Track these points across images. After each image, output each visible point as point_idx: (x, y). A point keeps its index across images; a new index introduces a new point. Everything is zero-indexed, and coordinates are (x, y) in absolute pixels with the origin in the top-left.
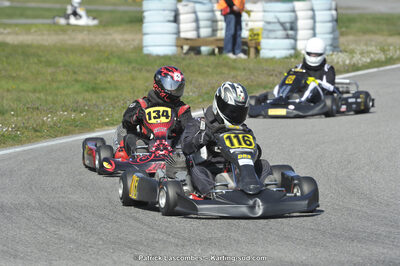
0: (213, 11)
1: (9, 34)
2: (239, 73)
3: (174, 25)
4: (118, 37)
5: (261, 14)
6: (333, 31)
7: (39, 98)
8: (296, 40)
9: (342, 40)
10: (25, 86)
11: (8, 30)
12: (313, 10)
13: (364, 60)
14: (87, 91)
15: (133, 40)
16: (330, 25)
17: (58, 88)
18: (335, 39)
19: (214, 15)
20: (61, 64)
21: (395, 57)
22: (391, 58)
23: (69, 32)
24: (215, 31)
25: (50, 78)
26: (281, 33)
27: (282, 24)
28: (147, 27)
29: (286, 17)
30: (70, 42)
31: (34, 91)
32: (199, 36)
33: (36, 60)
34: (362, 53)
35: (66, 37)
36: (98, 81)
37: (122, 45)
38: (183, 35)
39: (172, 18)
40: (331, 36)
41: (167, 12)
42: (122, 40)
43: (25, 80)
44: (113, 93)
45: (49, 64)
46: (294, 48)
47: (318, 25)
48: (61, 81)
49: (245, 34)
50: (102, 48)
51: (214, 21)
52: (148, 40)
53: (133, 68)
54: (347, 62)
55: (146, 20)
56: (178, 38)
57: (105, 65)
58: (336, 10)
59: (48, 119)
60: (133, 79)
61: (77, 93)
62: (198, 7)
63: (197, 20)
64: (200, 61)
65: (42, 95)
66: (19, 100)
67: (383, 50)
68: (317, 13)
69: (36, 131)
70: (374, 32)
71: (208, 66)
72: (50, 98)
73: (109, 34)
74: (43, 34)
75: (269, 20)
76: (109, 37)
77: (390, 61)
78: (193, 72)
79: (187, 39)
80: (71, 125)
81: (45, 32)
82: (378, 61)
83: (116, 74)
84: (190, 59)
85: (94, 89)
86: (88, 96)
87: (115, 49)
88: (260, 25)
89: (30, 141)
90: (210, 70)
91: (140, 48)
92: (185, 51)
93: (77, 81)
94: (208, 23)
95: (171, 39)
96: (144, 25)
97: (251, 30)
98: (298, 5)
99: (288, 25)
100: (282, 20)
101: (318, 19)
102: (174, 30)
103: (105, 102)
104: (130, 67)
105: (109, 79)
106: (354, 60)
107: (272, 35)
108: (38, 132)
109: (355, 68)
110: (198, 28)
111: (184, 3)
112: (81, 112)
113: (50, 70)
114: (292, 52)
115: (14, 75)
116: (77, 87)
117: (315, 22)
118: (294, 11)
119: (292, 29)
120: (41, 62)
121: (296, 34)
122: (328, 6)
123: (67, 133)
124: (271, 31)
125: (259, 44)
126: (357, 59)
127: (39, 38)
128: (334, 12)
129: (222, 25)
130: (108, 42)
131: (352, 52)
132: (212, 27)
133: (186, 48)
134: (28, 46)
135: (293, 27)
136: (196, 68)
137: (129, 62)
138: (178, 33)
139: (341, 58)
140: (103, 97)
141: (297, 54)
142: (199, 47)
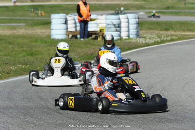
2: (96, 47)
3: (65, 25)
4: (39, 31)
5: (105, 20)
6: (137, 29)
7: (7, 59)
8: (120, 32)
9: (141, 32)
10: (1, 53)
12: (128, 19)
13: (151, 41)
14: (29, 55)
15: (46, 32)
16: (136, 25)
17: (15, 54)
18: (138, 32)
20: (15, 43)
21: (165, 40)
22: (163, 40)
23: (17, 29)
25: (11, 50)
26: (114, 29)
27: (114, 25)
28: (53, 26)
29: (116, 22)
30: (17, 34)
31: (5, 55)
32: (76, 30)
34: (150, 38)
35: (15, 31)
36: (33, 51)
37: (41, 34)
38: (69, 30)
39: (64, 22)
40: (136, 30)
41: (62, 20)
42: (40, 33)
44: (40, 56)
45: (10, 43)
46: (120, 36)
47: (130, 25)
48: (16, 51)
50: (32, 36)
52: (53, 32)
53: (48, 45)
54: (144, 42)
55: (52, 23)
56: (67, 31)
57: (35, 43)
58: (138, 19)
59: (13, 68)
60: (48, 50)
61: (24, 56)
62: (76, 17)
63: (75, 23)
64: (78, 42)
65: (9, 57)
67: (159, 37)
68: (130, 20)
69: (8, 73)
70: (154, 29)
71: (82, 44)
72: (12, 59)
73: (35, 30)
74: (5, 30)
75: (108, 23)
76: (34, 31)
77: (162, 42)
78: (75, 46)
79: (71, 32)
80: (23, 71)
81: (6, 29)
82: (157, 42)
83: (41, 48)
84: (73, 41)
85: (32, 55)
86: (29, 57)
87: (38, 37)
88: (104, 25)
89: (6, 78)
90: (83, 45)
91: (49, 36)
92: (70, 37)
93: (23, 51)
95: (64, 32)
96: (52, 25)
97: (100, 28)
98: (121, 16)
99: (117, 26)
100: (114, 23)
101: (130, 22)
102: (65, 28)
103: (37, 60)
105: (38, 50)
106: (147, 41)
107: (110, 30)
108: (9, 74)
109: (148, 45)
110: (76, 27)
111: (69, 15)
112: (27, 65)
113: (10, 46)
114: (119, 37)
116: (24, 53)
117: (129, 24)
118: (119, 19)
119: (119, 27)
120: (7, 43)
121: (120, 30)
122: (135, 17)
123: (22, 74)
124: (109, 28)
125: (104, 34)
126: (148, 41)
127: (4, 32)
128: (137, 20)
130: (34, 33)
131: (145, 38)
133: (70, 36)
135: (119, 26)
136: (76, 45)
137: (46, 42)
138: (67, 29)
139: (141, 41)
140: (36, 58)
141: (121, 39)
142: (77, 35)
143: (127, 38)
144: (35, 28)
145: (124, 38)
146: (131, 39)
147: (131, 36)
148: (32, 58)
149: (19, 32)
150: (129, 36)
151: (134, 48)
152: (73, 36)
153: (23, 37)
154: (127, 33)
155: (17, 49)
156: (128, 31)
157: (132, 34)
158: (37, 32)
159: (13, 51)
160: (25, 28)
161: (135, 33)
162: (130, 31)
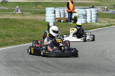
0: (64, 11)
1: (10, 16)
3: (54, 14)
4: (38, 17)
6: (96, 17)
7: (20, 33)
8: (86, 19)
9: (98, 19)
10: (16, 30)
11: (9, 15)
12: (91, 11)
13: (104, 25)
15: (42, 18)
16: (95, 15)
17: (24, 30)
18: (97, 19)
19: (65, 12)
20: (24, 24)
21: (112, 24)
22: (111, 24)
23: (25, 16)
24: (65, 16)
25: (22, 28)
26: (83, 17)
27: (83, 15)
28: (47, 15)
29: (84, 13)
31: (18, 31)
32: (60, 17)
33: (18, 23)
34: (104, 23)
35: (24, 17)
36: (35, 29)
37: (39, 19)
38: (56, 17)
39: (53, 13)
41: (52, 11)
43: (16, 28)
44: (39, 32)
45: (21, 24)
46: (86, 21)
48: (25, 29)
49: (73, 17)
50: (34, 20)
51: (65, 13)
52: (47, 18)
53: (44, 25)
54: (100, 25)
55: (46, 13)
56: (55, 18)
57: (36, 24)
59: (23, 38)
60: (44, 28)
61: (29, 32)
62: (61, 10)
63: (60, 13)
64: (61, 24)
65: (21, 32)
66: (15, 33)
67: (109, 22)
69: (20, 41)
70: (106, 17)
71: (63, 25)
72: (23, 33)
74: (18, 16)
75: (79, 13)
77: (111, 25)
78: (60, 27)
79: (57, 18)
80: (29, 40)
82: (108, 25)
83: (40, 27)
84: (59, 23)
85: (34, 31)
86: (32, 32)
88: (77, 15)
89: (19, 44)
91: (44, 20)
93: (29, 28)
94: (63, 14)
95: (53, 18)
96: (46, 14)
97: (74, 16)
98: (87, 10)
99: (84, 15)
102: (54, 16)
103: (37, 34)
104: (43, 25)
105: (38, 28)
106: (102, 25)
108: (20, 42)
109: (102, 27)
110: (60, 15)
111: (57, 8)
112: (31, 37)
113: (22, 26)
114: (85, 22)
115: (13, 27)
116: (29, 30)
117: (91, 14)
118: (86, 11)
119: (85, 16)
120: (19, 23)
121: (87, 17)
122: (95, 10)
123: (28, 42)
124: (80, 16)
126: (102, 24)
127: (18, 17)
128: (96, 12)
129: (67, 14)
130: (36, 18)
131: (101, 23)
132: (64, 15)
133: (57, 20)
134: (15, 19)
135: (86, 15)
137: (42, 24)
138: (55, 16)
139: (98, 24)
140: (37, 33)
141: (87, 23)
142: (61, 20)
143: (90, 22)
144: (36, 15)
145: (89, 22)
146: (93, 23)
147: (92, 22)
148: (34, 33)
149: (26, 18)
150: (91, 21)
151: (94, 28)
152: (58, 21)
153: (29, 20)
154: (90, 19)
155: (25, 28)
156: (91, 19)
157: (93, 20)
158: (37, 18)
159: (23, 28)
160: (30, 15)
161: (95, 20)
162: (92, 18)
